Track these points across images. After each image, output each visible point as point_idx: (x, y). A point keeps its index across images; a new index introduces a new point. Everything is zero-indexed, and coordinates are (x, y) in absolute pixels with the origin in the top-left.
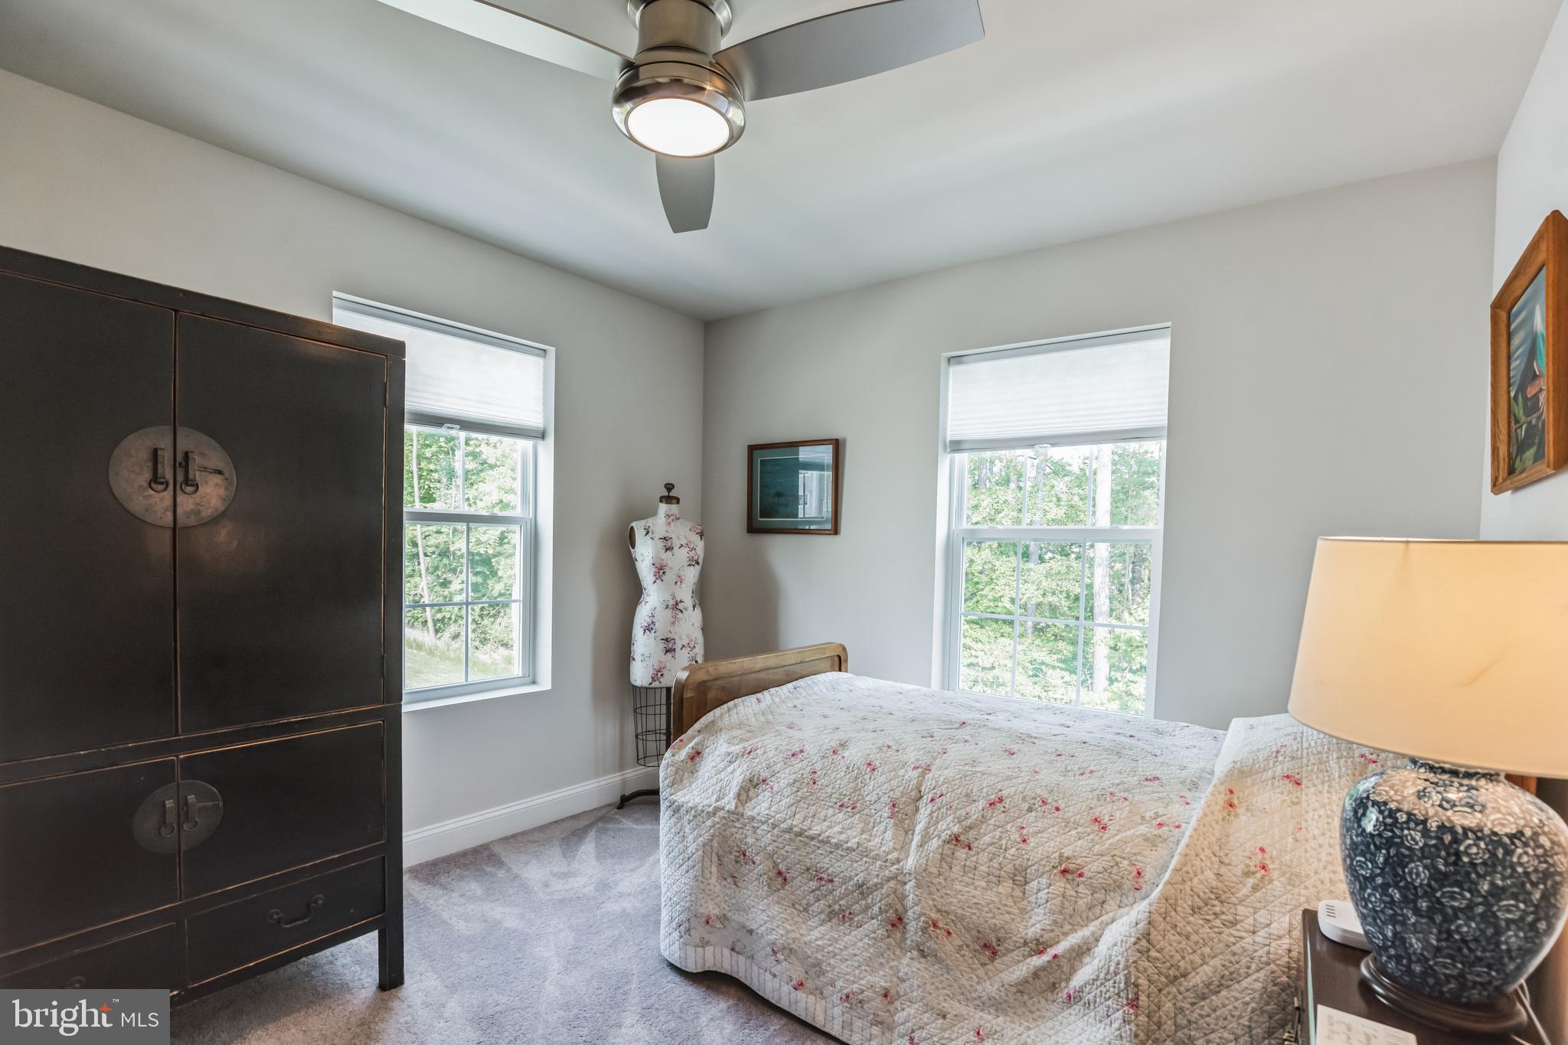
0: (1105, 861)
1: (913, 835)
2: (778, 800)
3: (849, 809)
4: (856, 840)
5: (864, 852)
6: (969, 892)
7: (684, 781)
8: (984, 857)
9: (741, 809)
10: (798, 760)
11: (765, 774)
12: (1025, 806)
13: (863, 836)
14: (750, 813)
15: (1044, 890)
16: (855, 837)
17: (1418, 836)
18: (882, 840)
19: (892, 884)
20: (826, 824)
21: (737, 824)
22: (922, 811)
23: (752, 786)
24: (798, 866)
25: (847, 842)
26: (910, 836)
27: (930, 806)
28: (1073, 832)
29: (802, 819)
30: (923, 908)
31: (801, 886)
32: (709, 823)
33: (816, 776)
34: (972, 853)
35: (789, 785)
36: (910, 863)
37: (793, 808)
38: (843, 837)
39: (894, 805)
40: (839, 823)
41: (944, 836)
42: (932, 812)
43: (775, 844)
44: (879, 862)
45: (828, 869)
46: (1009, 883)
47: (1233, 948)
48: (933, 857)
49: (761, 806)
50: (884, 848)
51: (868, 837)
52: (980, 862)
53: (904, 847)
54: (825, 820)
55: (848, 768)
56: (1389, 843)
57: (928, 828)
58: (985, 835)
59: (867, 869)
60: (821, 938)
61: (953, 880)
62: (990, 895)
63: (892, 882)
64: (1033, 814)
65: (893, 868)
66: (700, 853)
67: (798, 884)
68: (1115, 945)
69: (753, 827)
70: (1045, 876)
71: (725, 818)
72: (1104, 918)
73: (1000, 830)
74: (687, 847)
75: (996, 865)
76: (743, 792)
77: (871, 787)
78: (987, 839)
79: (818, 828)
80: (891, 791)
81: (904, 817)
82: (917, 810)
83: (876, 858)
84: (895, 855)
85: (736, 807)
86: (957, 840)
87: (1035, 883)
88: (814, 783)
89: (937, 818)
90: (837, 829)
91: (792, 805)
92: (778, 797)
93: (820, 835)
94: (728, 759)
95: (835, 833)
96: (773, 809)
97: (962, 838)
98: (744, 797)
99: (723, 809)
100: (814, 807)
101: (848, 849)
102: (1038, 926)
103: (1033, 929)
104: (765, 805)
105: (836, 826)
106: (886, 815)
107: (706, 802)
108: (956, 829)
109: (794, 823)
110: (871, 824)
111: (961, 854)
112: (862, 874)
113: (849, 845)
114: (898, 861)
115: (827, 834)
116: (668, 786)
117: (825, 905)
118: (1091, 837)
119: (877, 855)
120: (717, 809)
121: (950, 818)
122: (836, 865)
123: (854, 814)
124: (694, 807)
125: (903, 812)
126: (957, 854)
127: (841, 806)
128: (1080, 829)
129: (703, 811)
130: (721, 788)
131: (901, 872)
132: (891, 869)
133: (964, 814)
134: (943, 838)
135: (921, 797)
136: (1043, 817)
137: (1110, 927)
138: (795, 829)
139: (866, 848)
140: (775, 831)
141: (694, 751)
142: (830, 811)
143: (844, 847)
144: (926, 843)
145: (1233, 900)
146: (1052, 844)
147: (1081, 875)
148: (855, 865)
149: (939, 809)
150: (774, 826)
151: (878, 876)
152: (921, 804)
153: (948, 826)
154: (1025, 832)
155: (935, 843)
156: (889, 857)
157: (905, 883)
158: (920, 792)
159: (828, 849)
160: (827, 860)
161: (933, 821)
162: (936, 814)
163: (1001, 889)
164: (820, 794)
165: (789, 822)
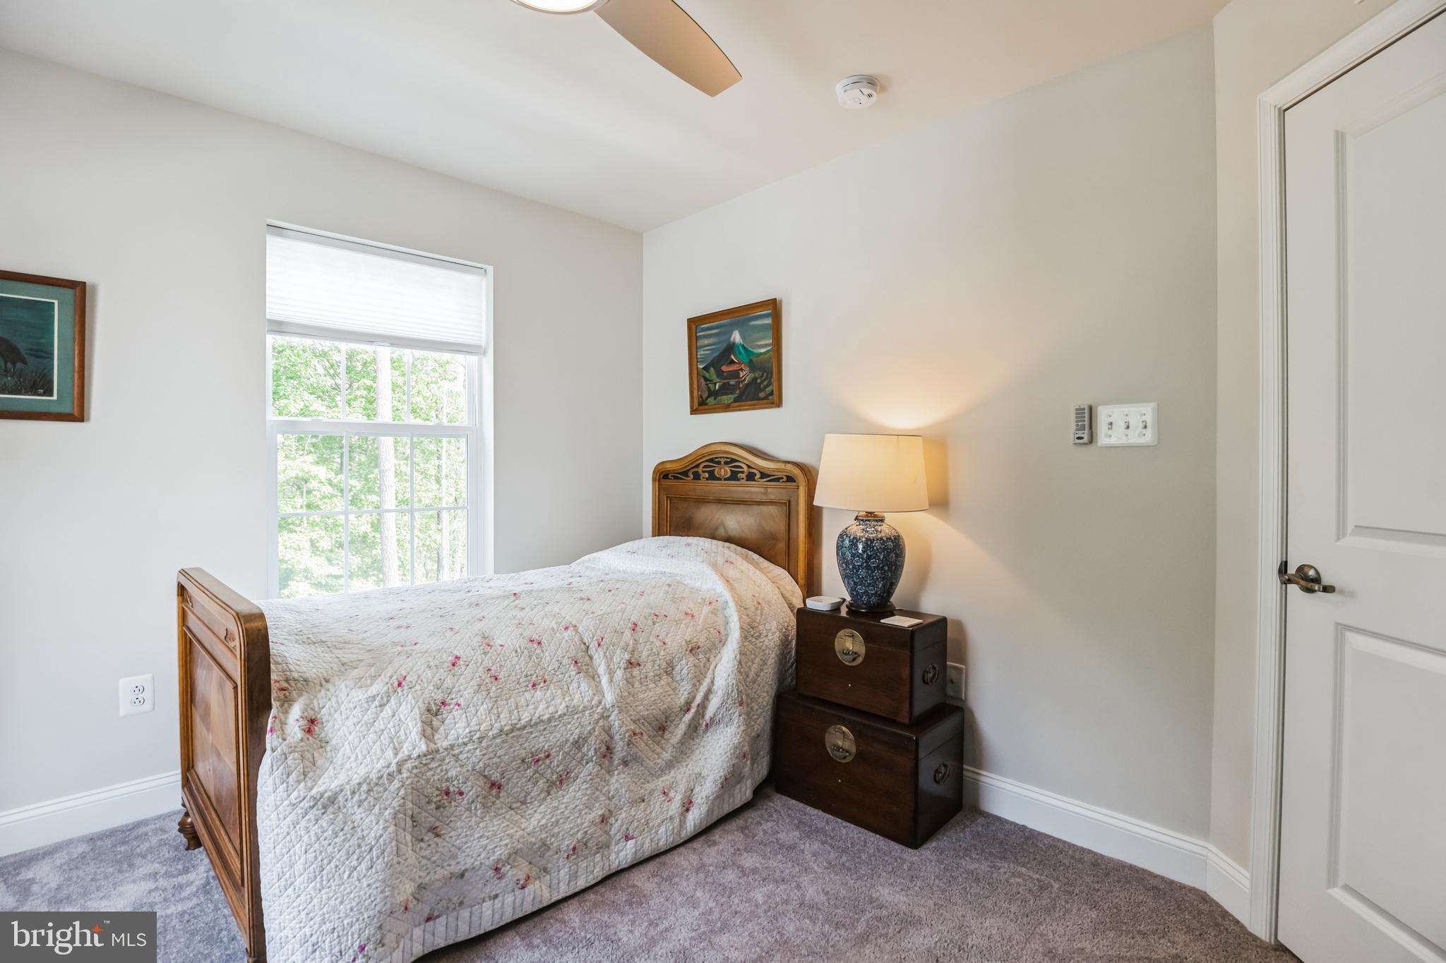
0: (705, 634)
1: (599, 677)
2: (473, 712)
3: (542, 685)
4: (564, 705)
5: (572, 712)
6: (648, 696)
7: (319, 763)
8: (649, 666)
9: (432, 746)
10: (463, 668)
11: (439, 696)
12: (650, 622)
13: (567, 699)
14: (445, 744)
15: (684, 668)
16: (561, 704)
17: (890, 543)
18: (581, 694)
19: (601, 723)
20: (531, 707)
21: (433, 765)
22: (596, 657)
23: (433, 714)
24: (514, 763)
25: (557, 712)
26: (598, 680)
27: (599, 650)
28: (682, 626)
29: (508, 715)
30: (627, 726)
31: (518, 782)
32: (396, 784)
33: (493, 672)
34: (641, 667)
35: (476, 692)
36: (609, 698)
37: (495, 711)
38: (551, 710)
39: (576, 662)
40: (541, 700)
41: (623, 665)
42: (605, 653)
43: (487, 756)
44: (587, 712)
45: (544, 747)
46: (664, 677)
47: (763, 648)
48: (623, 684)
49: (456, 727)
50: (585, 700)
51: (569, 698)
52: (648, 671)
53: (598, 690)
54: (528, 705)
55: (516, 652)
56: (884, 549)
57: (609, 666)
58: (642, 651)
59: (580, 724)
60: (543, 817)
61: (637, 694)
62: (659, 690)
63: (601, 721)
64: (657, 625)
65: (599, 710)
66: (392, 828)
67: (515, 781)
68: (729, 676)
69: (454, 756)
70: (684, 658)
71: (416, 767)
72: (712, 667)
73: (648, 643)
74: (363, 838)
75: (657, 668)
76: (426, 727)
77: (548, 658)
78: (645, 653)
79: (526, 714)
80: (566, 652)
81: (587, 667)
82: (591, 658)
83: (585, 708)
84: (596, 698)
85: (428, 746)
86: (631, 663)
87: (679, 666)
88: (496, 679)
89: (610, 655)
90: (542, 706)
91: (492, 708)
92: (472, 710)
93: (531, 720)
94: (376, 703)
95: (543, 711)
96: (474, 722)
97: (633, 661)
98: (429, 731)
99: (409, 757)
100: (512, 700)
101: (560, 716)
102: (686, 693)
103: (683, 697)
104: (461, 724)
105: (539, 705)
106: (574, 673)
107: (382, 763)
108: (627, 656)
109: (503, 723)
110: (565, 687)
111: (636, 672)
112: (577, 730)
113: (560, 713)
114: (600, 702)
115: (537, 715)
116: (299, 782)
117: (544, 783)
118: (691, 624)
119: (584, 707)
120: (400, 765)
121: (618, 652)
122: (551, 738)
123: (548, 686)
124: (366, 780)
125: (582, 664)
126: (634, 673)
127: (534, 685)
128: (684, 622)
129: (380, 778)
130: (391, 739)
131: (605, 709)
132: (598, 711)
133: (624, 644)
134: (623, 667)
135: (588, 647)
136: (663, 624)
137: (716, 670)
138: (506, 729)
139: (574, 707)
140: (484, 744)
141: (305, 722)
142: (528, 695)
143: (556, 717)
144: (613, 677)
145: (756, 625)
146: (678, 637)
147: (699, 648)
148: (569, 726)
149: (608, 648)
150: (481, 739)
151: (590, 723)
152: (592, 651)
153: (621, 657)
154: (660, 638)
155: (619, 674)
156: (593, 703)
157: (609, 716)
158: (585, 644)
159: (542, 728)
160: (541, 739)
161: (609, 660)
162: (608, 654)
163: (663, 683)
164: (508, 686)
165: (497, 725)
